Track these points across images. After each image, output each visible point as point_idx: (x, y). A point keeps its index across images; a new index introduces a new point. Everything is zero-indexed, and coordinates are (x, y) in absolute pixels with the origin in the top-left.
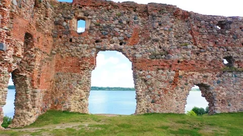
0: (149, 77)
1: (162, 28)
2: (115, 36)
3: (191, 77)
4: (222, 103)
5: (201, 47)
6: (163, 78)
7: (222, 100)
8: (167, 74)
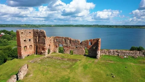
2: (61, 42)
3: (70, 49)
8: (67, 49)
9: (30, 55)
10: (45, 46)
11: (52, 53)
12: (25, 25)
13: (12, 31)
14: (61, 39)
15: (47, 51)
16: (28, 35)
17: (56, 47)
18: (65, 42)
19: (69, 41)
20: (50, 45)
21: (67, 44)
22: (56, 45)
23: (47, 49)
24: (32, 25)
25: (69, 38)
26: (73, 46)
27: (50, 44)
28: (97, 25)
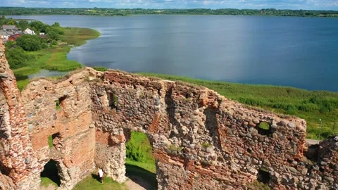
0: (166, 169)
1: (183, 120)
2: (137, 119)
3: (207, 182)
5: (228, 151)
6: (179, 174)
8: (183, 172)
12: (96, 9)
13: (57, 24)
14: (140, 91)
15: (30, 183)
17: (111, 143)
18: (172, 120)
21: (182, 135)
23: (28, 169)
24: (111, 9)
25: (205, 97)
26: (235, 168)
27: (61, 128)
28: (273, 10)
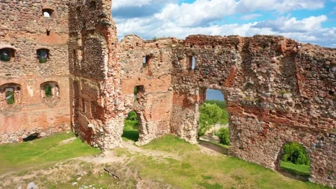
0: (239, 123)
1: (259, 70)
2: (214, 76)
3: (283, 131)
4: (319, 171)
5: (306, 97)
6: (253, 127)
7: (320, 169)
8: (257, 123)
9: (43, 134)
10: (103, 94)
11: (154, 142)
14: (218, 49)
15: (116, 125)
16: (33, 25)
17: (187, 104)
18: (248, 71)
19: (276, 63)
20: (139, 89)
21: (258, 87)
22: (185, 93)
23: (117, 111)
25: (283, 44)
26: (315, 113)
27: (145, 82)
